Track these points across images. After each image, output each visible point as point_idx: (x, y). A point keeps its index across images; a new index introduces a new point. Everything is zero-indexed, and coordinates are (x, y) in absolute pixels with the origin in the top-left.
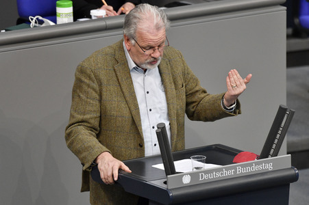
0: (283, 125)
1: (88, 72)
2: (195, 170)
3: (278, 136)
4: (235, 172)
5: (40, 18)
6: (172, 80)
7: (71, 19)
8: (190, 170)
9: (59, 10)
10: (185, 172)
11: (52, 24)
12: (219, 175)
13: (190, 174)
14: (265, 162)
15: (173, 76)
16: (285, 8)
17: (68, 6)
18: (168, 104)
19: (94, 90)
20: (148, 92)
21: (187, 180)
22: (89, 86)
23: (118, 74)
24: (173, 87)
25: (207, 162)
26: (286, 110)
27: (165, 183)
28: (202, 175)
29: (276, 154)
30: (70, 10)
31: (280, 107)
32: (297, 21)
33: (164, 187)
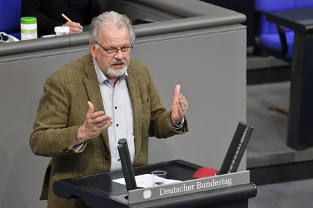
0: (242, 141)
1: (58, 85)
2: (156, 185)
3: (237, 152)
4: (195, 187)
5: (5, 34)
6: (139, 95)
7: (35, 36)
8: (151, 185)
9: (23, 27)
10: (145, 187)
11: (16, 40)
12: (179, 190)
13: (151, 189)
14: (225, 178)
15: (140, 90)
16: (246, 27)
17: (33, 23)
18: (134, 118)
19: (64, 103)
20: (116, 108)
21: (147, 195)
22: (59, 99)
23: (88, 87)
24: (140, 101)
25: (168, 177)
26: (245, 126)
27: (126, 198)
28: (163, 190)
29: (235, 170)
30: (34, 26)
31: (240, 125)
32: (257, 39)
33: (125, 201)
